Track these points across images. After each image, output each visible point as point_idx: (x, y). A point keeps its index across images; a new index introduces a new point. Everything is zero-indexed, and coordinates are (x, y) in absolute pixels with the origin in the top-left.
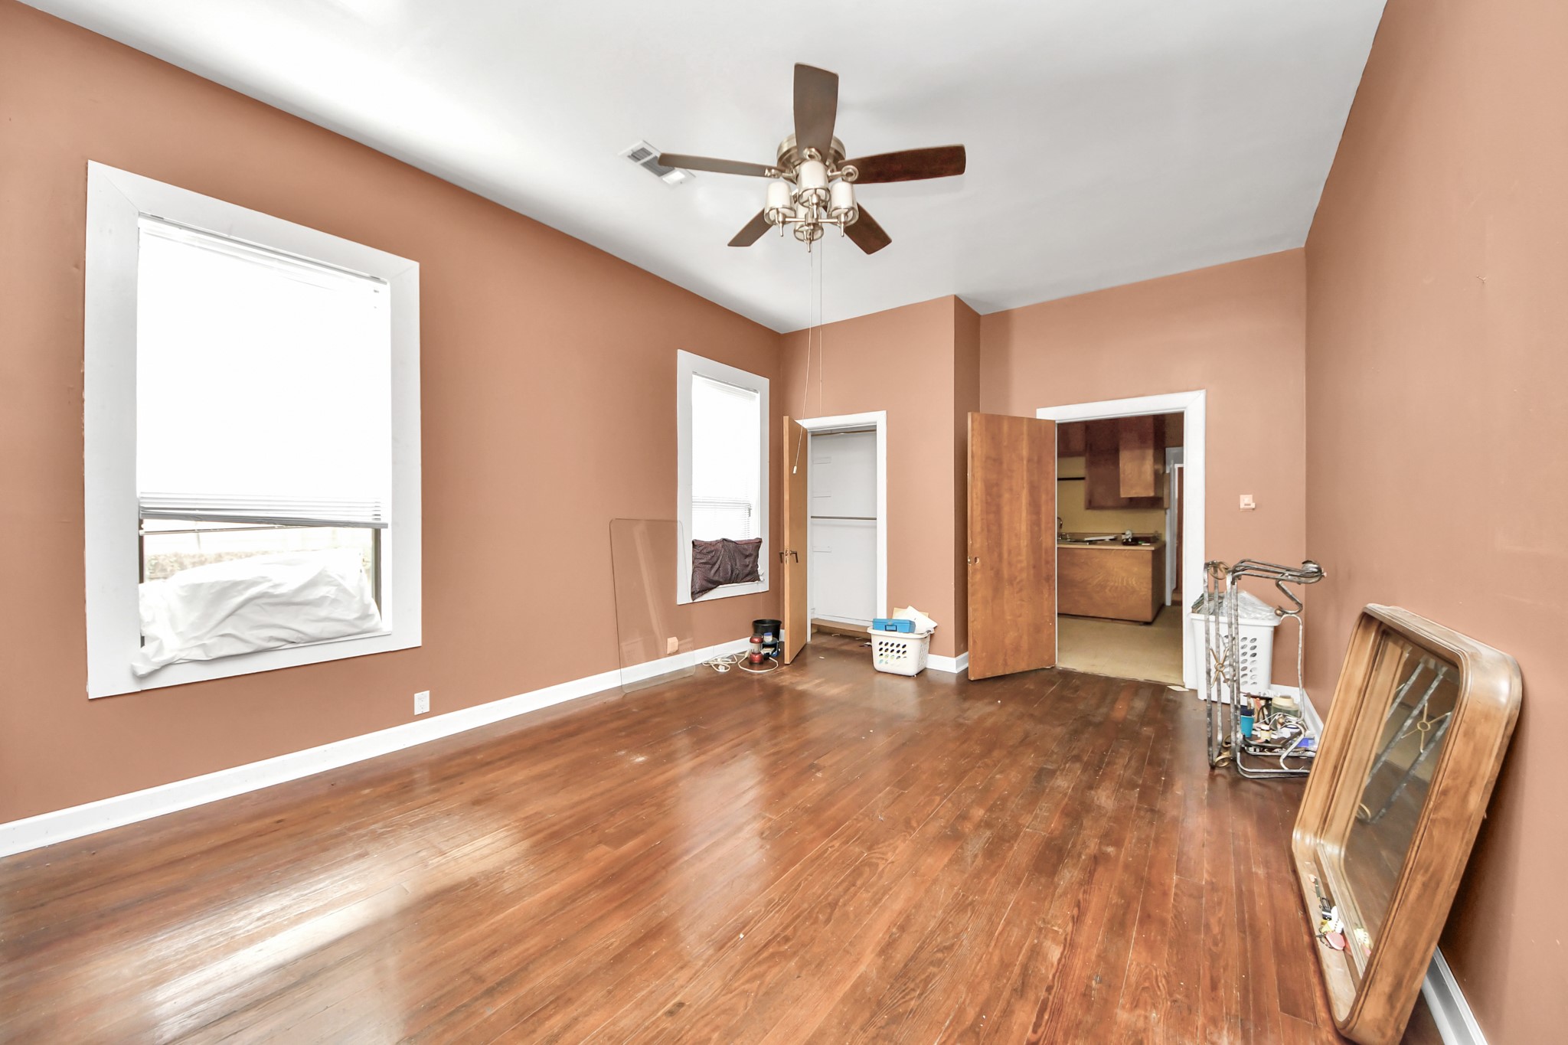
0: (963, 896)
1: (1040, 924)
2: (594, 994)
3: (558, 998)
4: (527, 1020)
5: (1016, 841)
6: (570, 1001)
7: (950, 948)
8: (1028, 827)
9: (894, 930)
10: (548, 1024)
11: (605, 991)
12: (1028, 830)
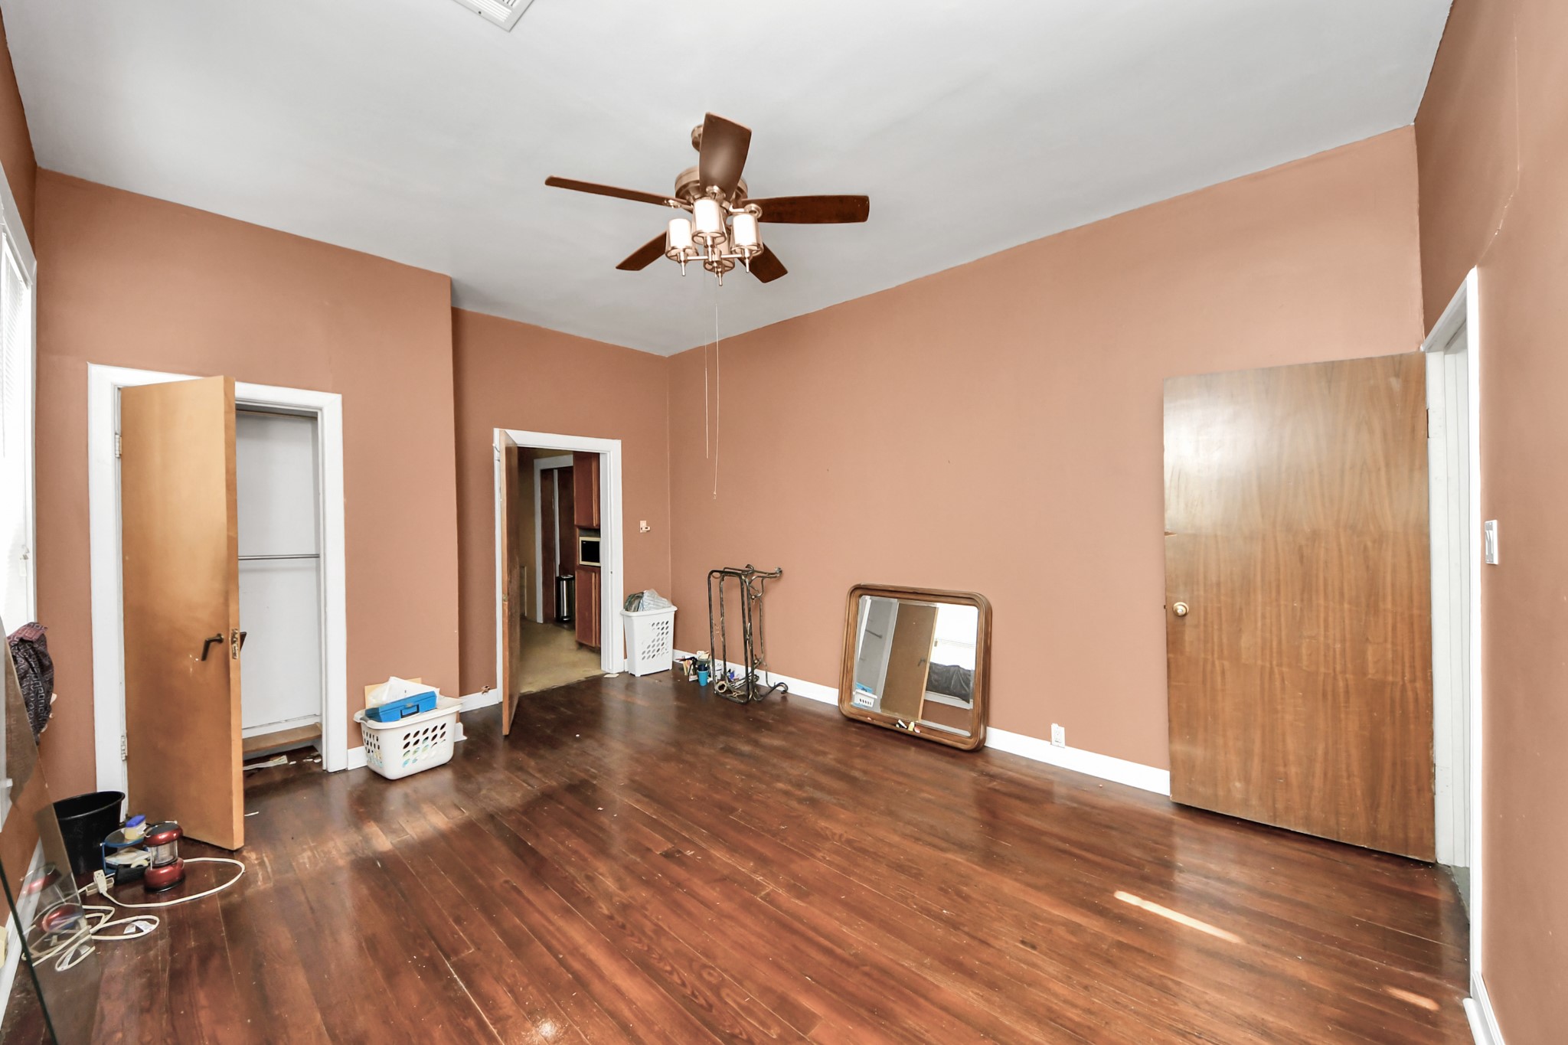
2: (1035, 994)
3: (1051, 1020)
4: (1081, 1035)
6: (1050, 1010)
10: (1077, 1019)
11: (1030, 989)
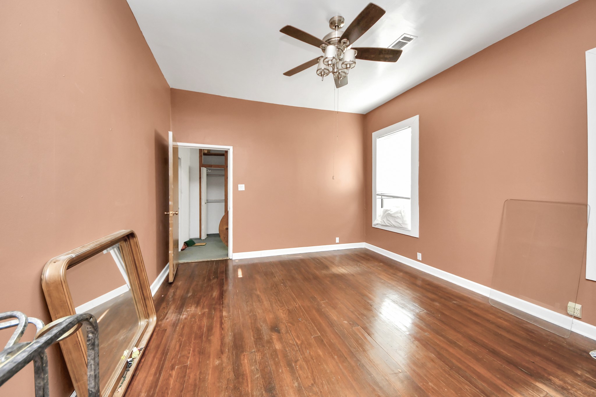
0: (254, 313)
1: (231, 318)
5: (254, 341)
7: (247, 302)
8: (255, 351)
9: (260, 299)
12: (254, 350)
